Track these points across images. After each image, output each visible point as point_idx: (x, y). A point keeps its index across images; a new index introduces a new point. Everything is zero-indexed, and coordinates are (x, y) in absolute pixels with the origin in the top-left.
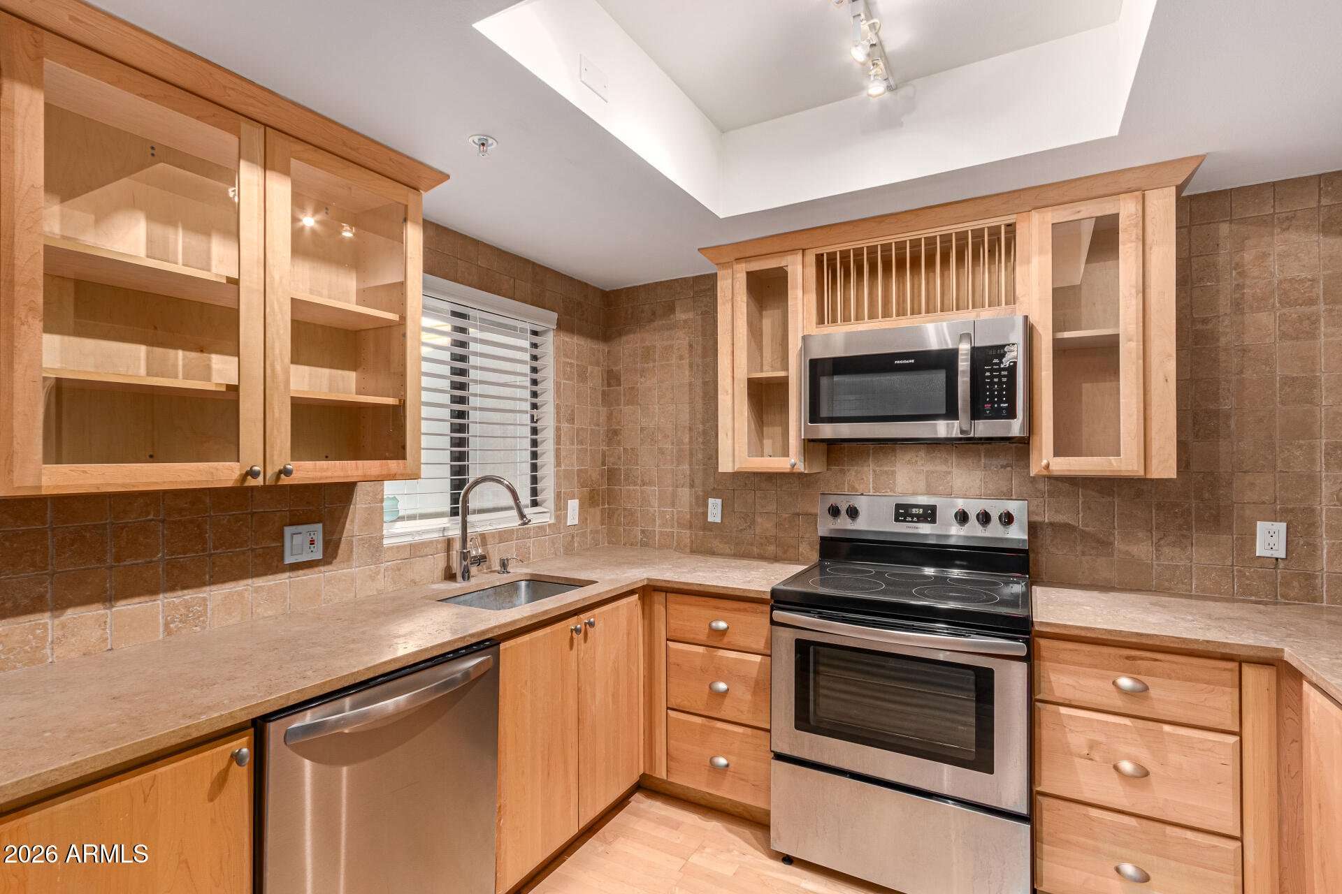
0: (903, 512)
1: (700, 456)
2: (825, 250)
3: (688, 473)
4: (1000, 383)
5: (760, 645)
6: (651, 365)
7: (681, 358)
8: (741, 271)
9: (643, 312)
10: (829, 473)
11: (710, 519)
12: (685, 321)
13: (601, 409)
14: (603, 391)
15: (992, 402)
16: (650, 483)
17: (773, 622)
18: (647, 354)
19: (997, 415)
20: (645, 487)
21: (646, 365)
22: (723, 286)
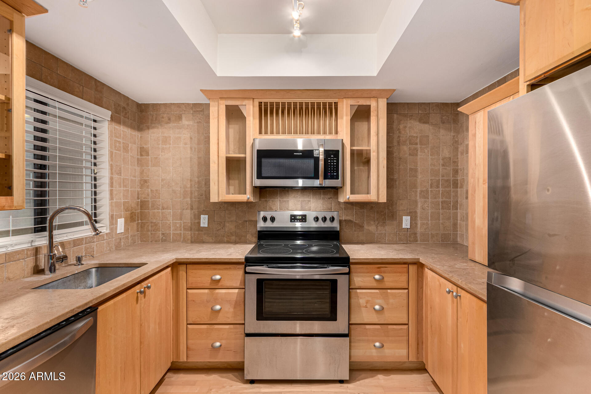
0: (293, 218)
1: (196, 194)
2: (263, 101)
3: (190, 203)
4: (334, 165)
5: (238, 284)
6: (168, 146)
7: (186, 144)
8: (223, 104)
9: (163, 118)
10: (260, 202)
11: (202, 225)
12: (188, 125)
13: (137, 168)
14: (138, 158)
15: (331, 173)
16: (167, 208)
17: (246, 273)
18: (166, 140)
19: (332, 178)
20: (164, 210)
21: (164, 146)
22: (213, 110)
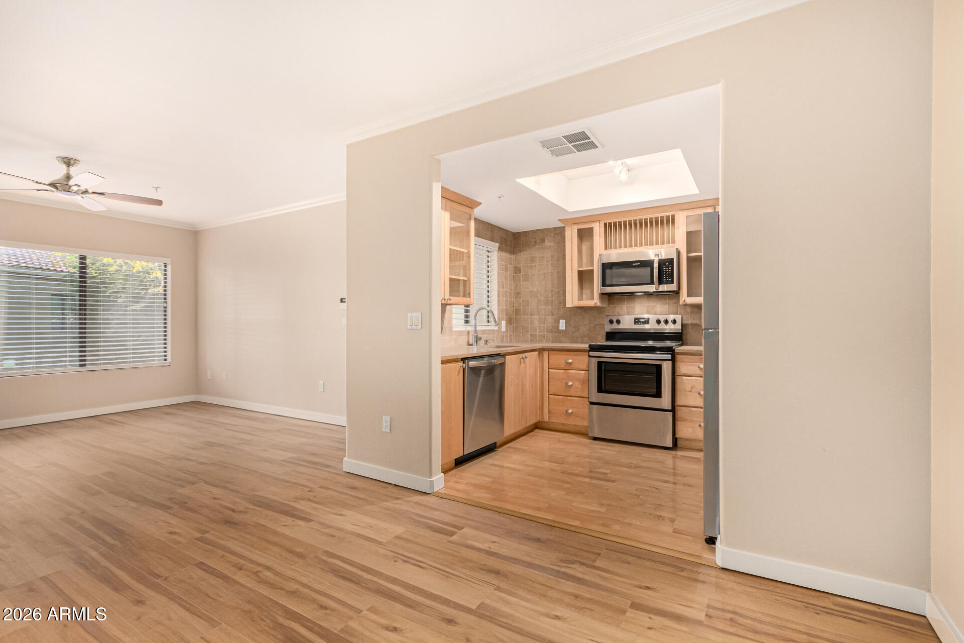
0: (637, 321)
1: (556, 302)
2: (607, 222)
3: (551, 309)
4: (669, 272)
5: (584, 367)
6: (534, 264)
7: (548, 261)
8: (575, 229)
9: (531, 242)
10: (609, 307)
11: (560, 328)
12: (549, 246)
13: (513, 283)
14: (513, 276)
15: (666, 278)
16: (534, 315)
17: (589, 356)
18: (533, 260)
19: (667, 283)
20: (532, 316)
21: (532, 264)
22: (568, 233)
